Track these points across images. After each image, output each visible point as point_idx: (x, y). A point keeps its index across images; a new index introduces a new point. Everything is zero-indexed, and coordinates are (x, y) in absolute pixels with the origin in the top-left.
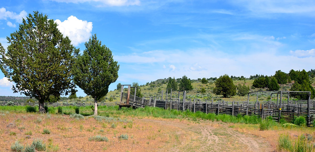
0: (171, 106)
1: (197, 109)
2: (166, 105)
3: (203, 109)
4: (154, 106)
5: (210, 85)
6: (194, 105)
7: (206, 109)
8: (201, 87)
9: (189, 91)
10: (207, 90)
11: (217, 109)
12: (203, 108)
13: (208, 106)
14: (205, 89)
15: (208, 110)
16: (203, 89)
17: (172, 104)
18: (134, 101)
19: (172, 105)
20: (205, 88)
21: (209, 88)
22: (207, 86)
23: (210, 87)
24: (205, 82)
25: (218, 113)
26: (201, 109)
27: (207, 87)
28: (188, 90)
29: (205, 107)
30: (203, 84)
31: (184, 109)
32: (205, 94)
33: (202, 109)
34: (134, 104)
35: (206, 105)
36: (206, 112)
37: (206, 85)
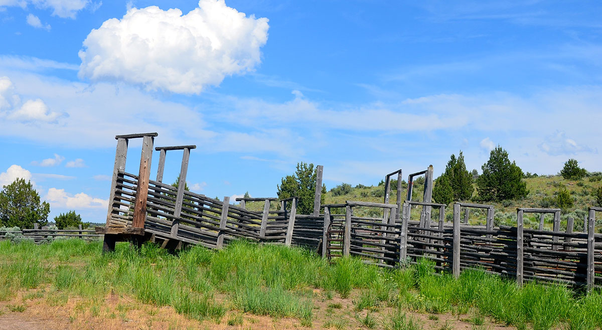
0: (348, 239)
1: (470, 258)
2: (325, 237)
3: (503, 258)
4: (288, 243)
5: (591, 184)
6: (457, 233)
7: (520, 258)
8: (557, 190)
9: (513, 201)
10: (577, 197)
11: (584, 258)
12: (505, 250)
13: (527, 242)
14: (572, 196)
15: (527, 267)
16: (564, 195)
17: (353, 229)
18: (177, 215)
19: (353, 236)
20: (573, 193)
21: (586, 194)
22: (581, 185)
23: (590, 190)
24: (575, 174)
25: (590, 282)
26: (492, 256)
27: (579, 190)
28: (511, 197)
29: (512, 248)
30: (565, 181)
31: (404, 257)
32: (569, 212)
33: (498, 259)
34: (175, 228)
35: (520, 237)
36: (520, 273)
37: (578, 182)
